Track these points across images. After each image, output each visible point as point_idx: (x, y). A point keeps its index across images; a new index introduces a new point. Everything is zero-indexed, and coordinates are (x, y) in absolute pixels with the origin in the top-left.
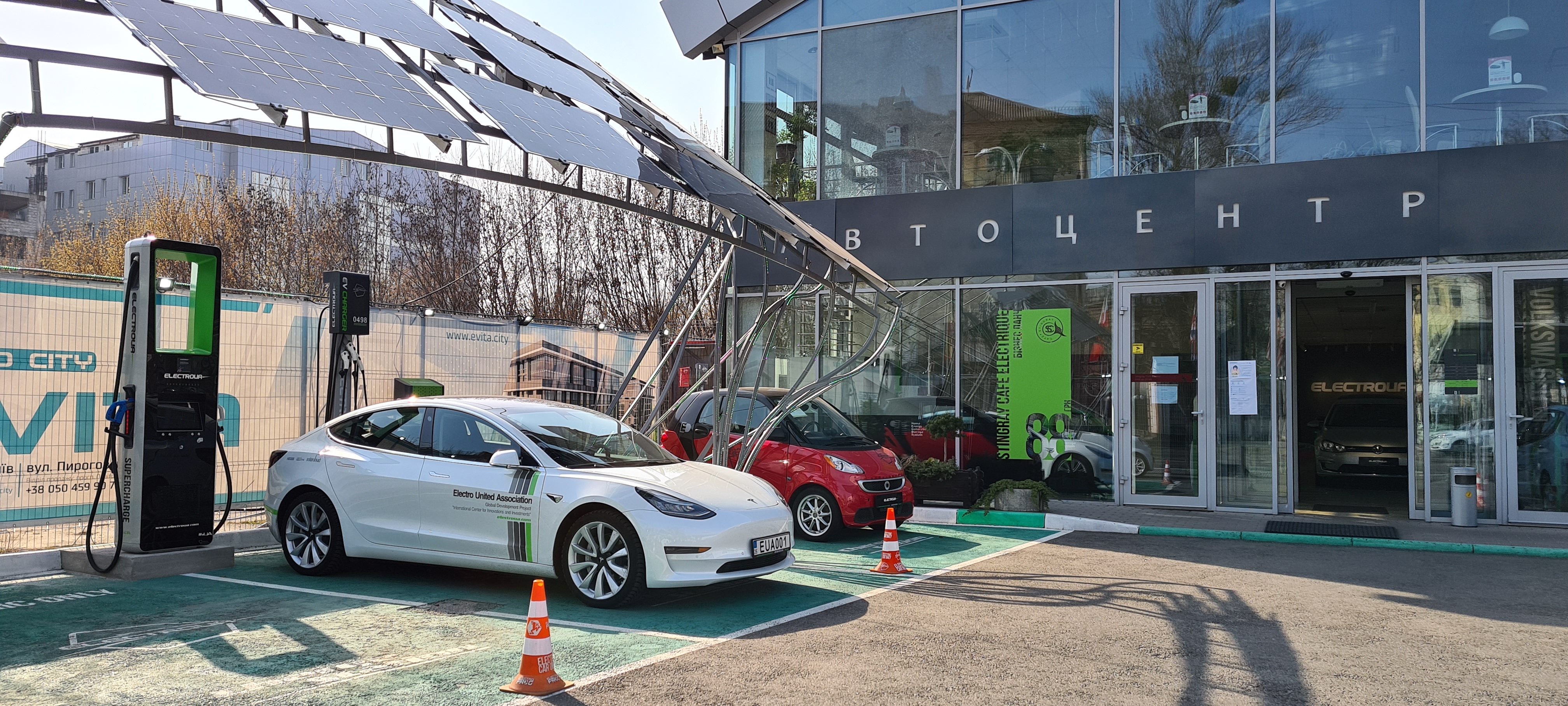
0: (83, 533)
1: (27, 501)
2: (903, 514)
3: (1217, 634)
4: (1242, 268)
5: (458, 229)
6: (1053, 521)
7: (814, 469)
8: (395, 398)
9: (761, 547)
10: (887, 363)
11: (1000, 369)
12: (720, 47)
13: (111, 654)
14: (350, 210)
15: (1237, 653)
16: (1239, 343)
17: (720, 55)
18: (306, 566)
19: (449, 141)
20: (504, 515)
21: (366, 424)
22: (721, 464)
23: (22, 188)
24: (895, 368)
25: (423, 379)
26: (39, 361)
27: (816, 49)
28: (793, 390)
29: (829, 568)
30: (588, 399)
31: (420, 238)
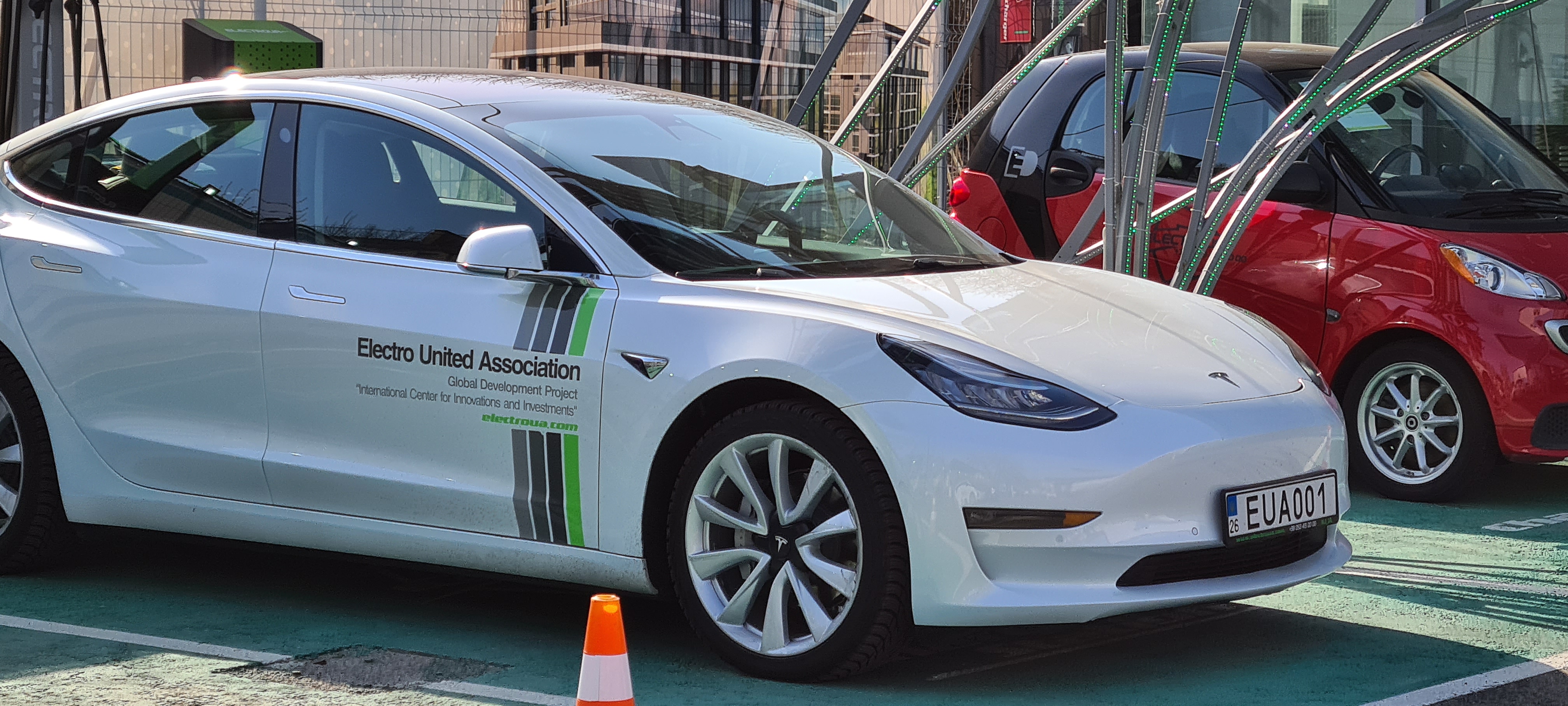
7: (1410, 286)
8: (187, 77)
9: (1251, 512)
20: (501, 412)
22: (1129, 269)
25: (261, 22)
28: (1348, 48)
29: (1450, 578)
30: (733, 78)
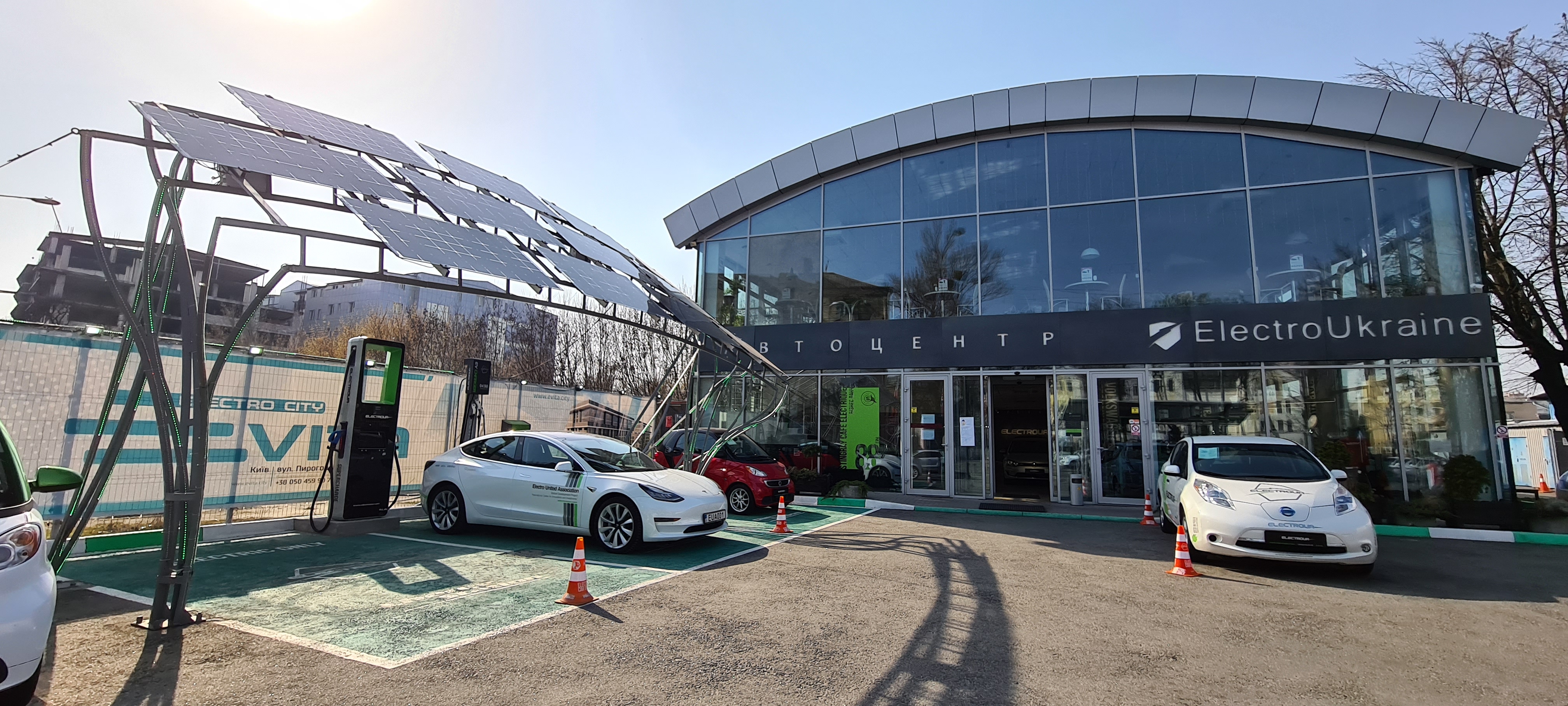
0: (308, 508)
1: (276, 489)
2: (788, 500)
3: (955, 565)
4: (966, 369)
5: (544, 336)
6: (869, 503)
7: (740, 474)
8: (502, 431)
9: (709, 517)
10: (781, 415)
11: (842, 420)
12: (695, 243)
13: (320, 581)
14: (482, 324)
15: (965, 575)
16: (965, 409)
17: (694, 247)
18: (443, 529)
19: (541, 288)
20: (562, 499)
21: (484, 445)
22: (688, 470)
23: (290, 307)
24: (785, 417)
25: (518, 421)
26: (290, 406)
27: (746, 246)
28: (729, 429)
29: (747, 530)
30: (613, 433)
31: (522, 341)
